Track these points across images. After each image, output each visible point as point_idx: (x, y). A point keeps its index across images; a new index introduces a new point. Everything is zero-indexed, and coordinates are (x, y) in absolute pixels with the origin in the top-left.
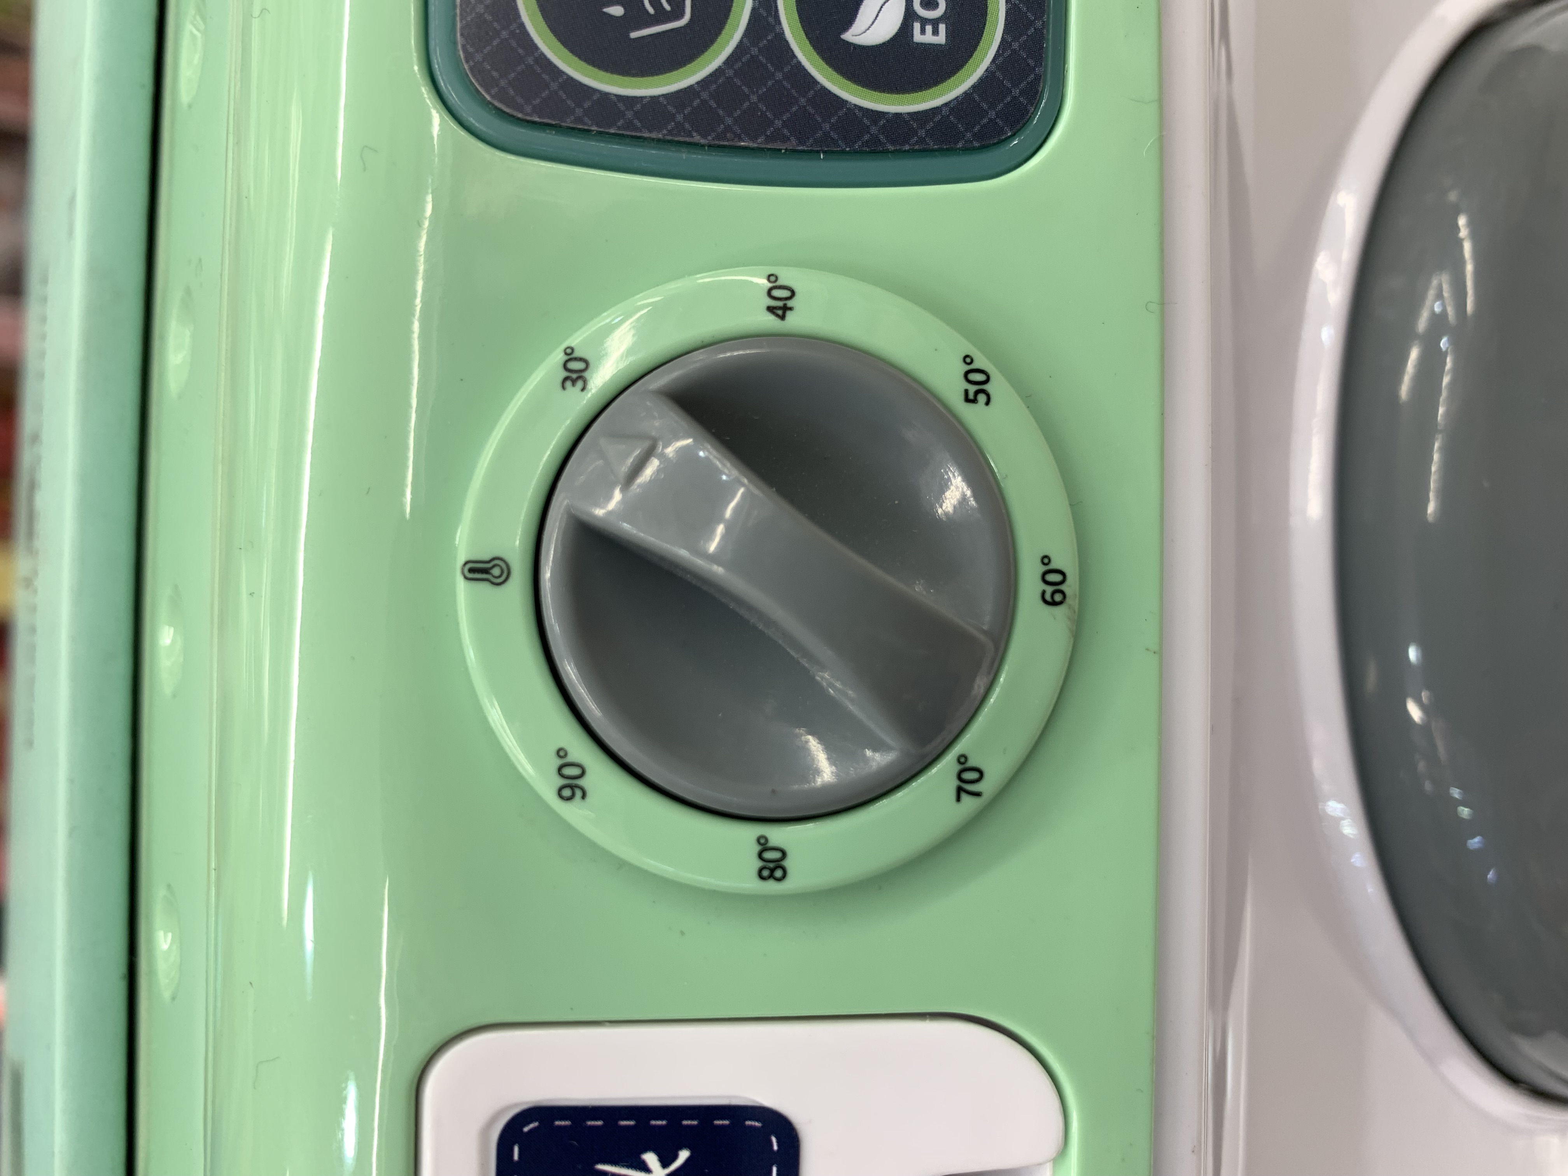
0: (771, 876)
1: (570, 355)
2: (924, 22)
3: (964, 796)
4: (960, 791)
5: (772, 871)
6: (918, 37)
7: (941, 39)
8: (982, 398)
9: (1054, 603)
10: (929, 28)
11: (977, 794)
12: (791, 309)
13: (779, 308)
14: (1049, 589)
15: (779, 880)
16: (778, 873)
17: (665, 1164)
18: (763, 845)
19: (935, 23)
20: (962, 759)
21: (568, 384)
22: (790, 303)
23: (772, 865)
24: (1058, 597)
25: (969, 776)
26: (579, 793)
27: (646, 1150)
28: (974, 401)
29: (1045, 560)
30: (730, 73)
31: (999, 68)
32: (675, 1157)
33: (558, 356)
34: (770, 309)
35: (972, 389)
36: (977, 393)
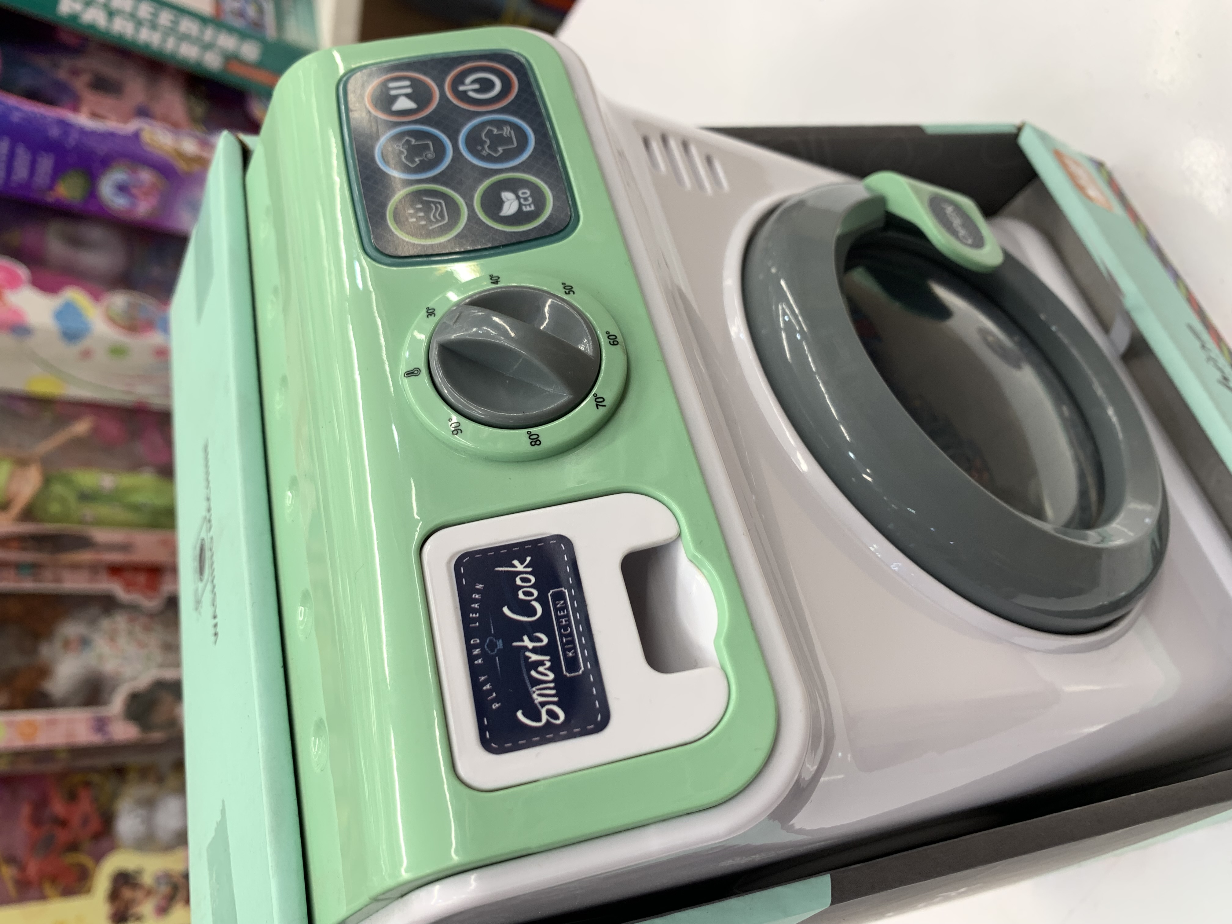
0: (535, 444)
1: (428, 309)
2: (526, 205)
3: (599, 407)
4: (597, 405)
5: (535, 442)
6: (525, 210)
8: (571, 293)
9: (614, 345)
10: (528, 207)
11: (605, 406)
12: (499, 281)
13: (495, 282)
14: (612, 341)
15: (539, 445)
16: (538, 443)
17: (522, 563)
18: (530, 435)
19: (530, 205)
20: (595, 395)
21: (429, 316)
22: (499, 280)
23: (535, 440)
24: (615, 343)
25: (598, 400)
26: (459, 431)
27: (513, 560)
28: (569, 293)
29: (607, 333)
31: (554, 212)
32: (526, 560)
33: (425, 310)
34: (492, 283)
35: (567, 291)
36: (569, 292)
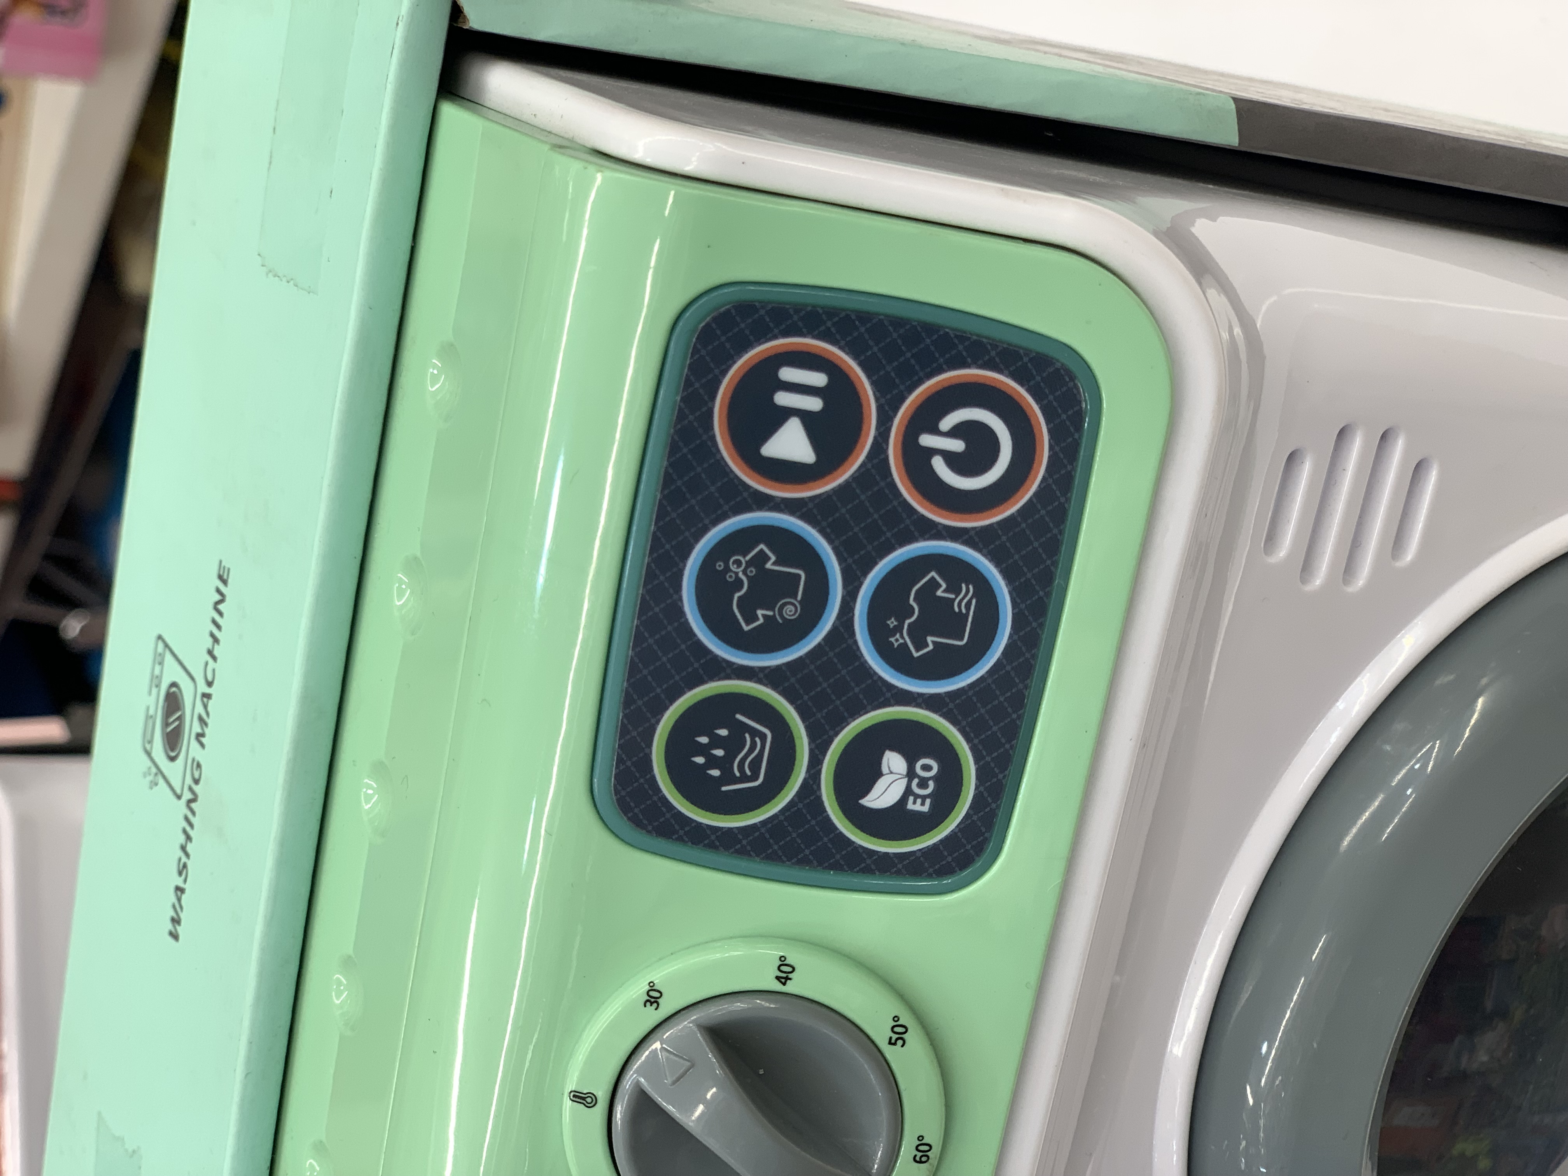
1: (652, 987)
2: (917, 796)
6: (910, 806)
7: (926, 808)
8: (900, 1042)
9: (921, 1161)
10: (919, 801)
12: (790, 979)
13: (783, 978)
14: (919, 1154)
19: (924, 798)
21: (648, 1004)
22: (790, 976)
24: (924, 1159)
28: (895, 1044)
29: (920, 1138)
30: (782, 818)
31: (960, 830)
34: (778, 978)
35: (895, 1036)
36: (897, 1039)
